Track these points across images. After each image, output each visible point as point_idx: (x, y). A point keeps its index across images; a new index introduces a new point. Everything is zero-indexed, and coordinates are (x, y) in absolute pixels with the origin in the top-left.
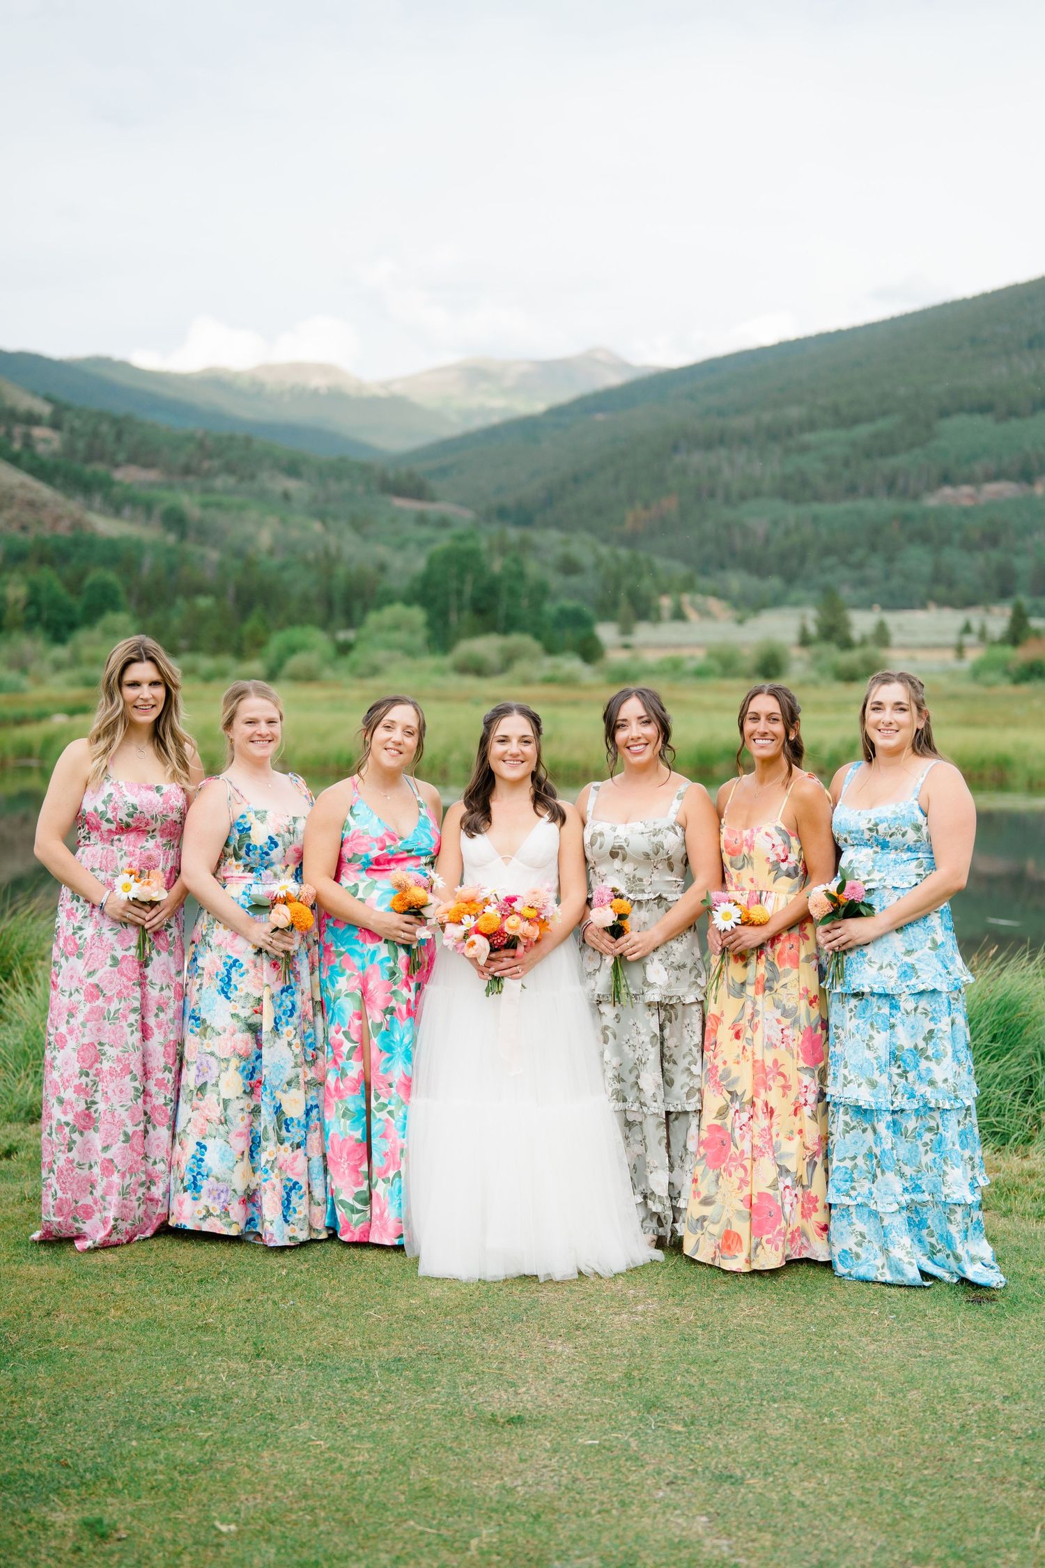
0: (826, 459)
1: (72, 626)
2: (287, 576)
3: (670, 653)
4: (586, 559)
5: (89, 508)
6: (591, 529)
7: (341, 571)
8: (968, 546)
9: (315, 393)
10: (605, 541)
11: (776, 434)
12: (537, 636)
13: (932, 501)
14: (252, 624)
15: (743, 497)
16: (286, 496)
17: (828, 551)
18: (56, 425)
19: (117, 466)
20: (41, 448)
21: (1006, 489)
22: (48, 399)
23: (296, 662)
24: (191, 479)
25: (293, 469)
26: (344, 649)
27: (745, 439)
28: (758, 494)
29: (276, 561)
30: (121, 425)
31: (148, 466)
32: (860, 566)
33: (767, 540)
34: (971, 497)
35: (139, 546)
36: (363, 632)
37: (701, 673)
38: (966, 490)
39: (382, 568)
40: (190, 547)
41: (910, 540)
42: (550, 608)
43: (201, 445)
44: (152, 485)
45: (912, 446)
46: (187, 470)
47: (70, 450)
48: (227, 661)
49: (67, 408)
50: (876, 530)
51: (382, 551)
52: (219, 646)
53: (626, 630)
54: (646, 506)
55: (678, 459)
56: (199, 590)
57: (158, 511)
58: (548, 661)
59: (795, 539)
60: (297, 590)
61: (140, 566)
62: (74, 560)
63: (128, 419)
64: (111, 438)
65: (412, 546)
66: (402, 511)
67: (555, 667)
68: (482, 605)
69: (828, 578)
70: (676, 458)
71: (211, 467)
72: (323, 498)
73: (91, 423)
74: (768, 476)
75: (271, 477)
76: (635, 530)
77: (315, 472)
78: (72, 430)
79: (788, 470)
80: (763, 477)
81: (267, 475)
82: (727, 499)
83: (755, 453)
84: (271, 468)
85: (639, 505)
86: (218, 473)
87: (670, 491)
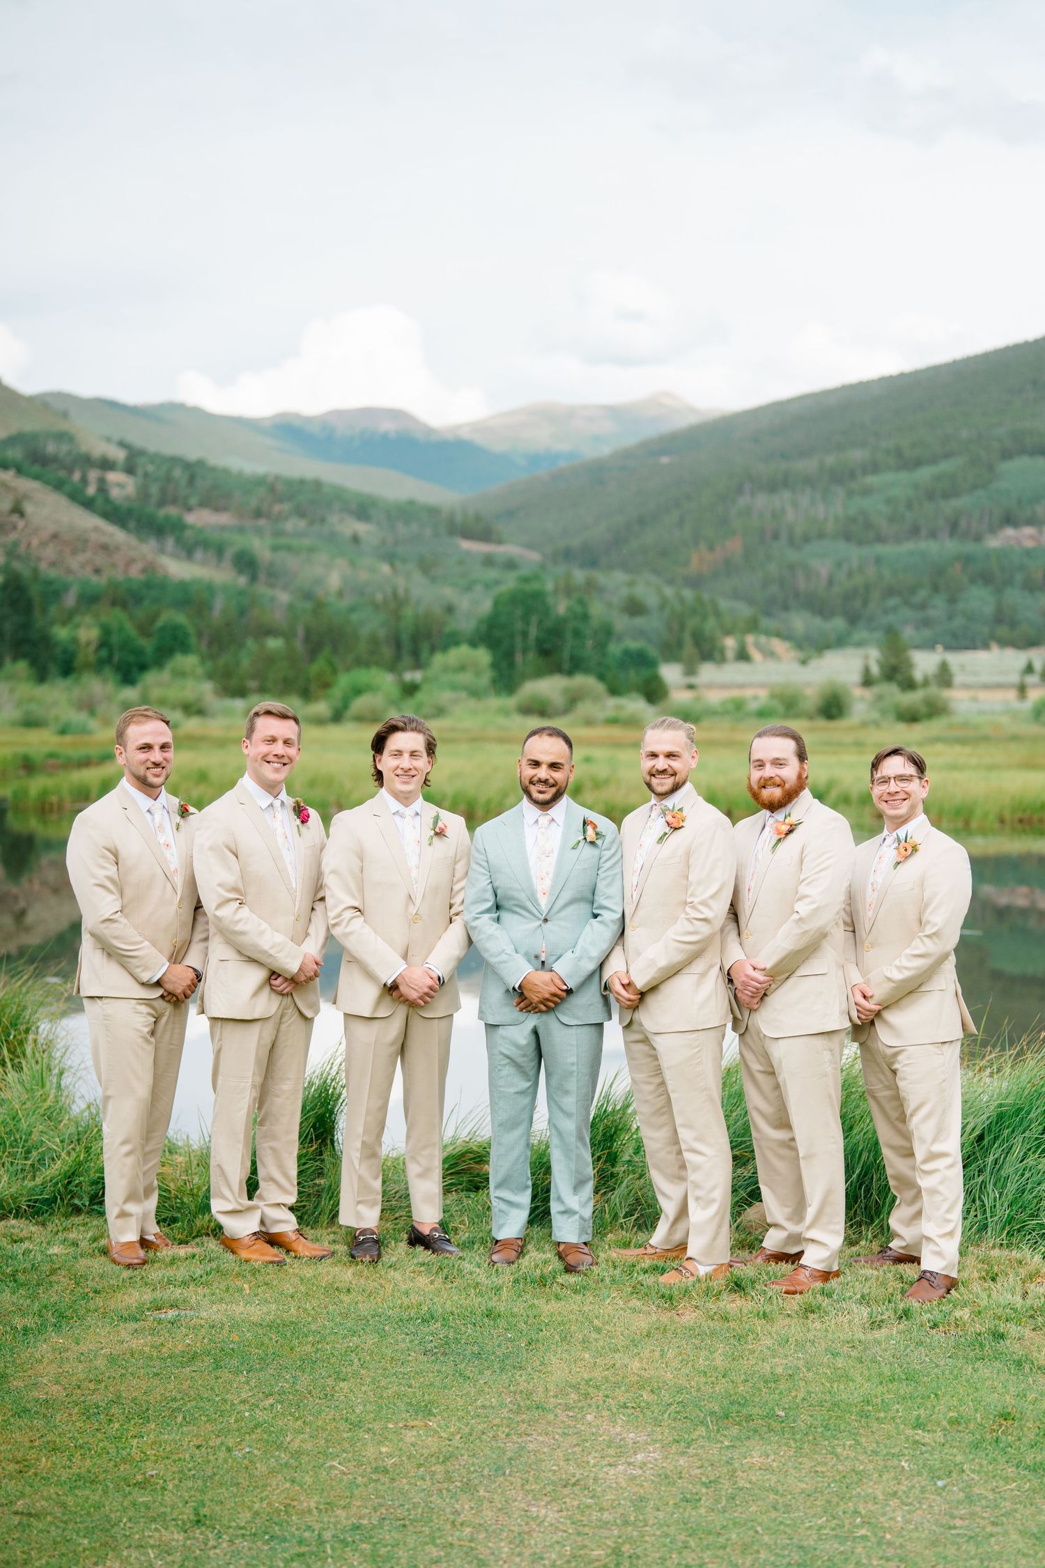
0: (888, 501)
1: (143, 667)
2: (354, 617)
3: (735, 693)
4: (651, 600)
5: (162, 551)
6: (656, 571)
7: (408, 612)
8: (1031, 587)
9: (385, 437)
10: (670, 582)
11: (841, 476)
12: (601, 677)
13: (994, 543)
14: (320, 665)
15: (806, 539)
16: (356, 539)
17: (890, 592)
18: (130, 470)
19: (189, 510)
20: (115, 493)
22: (122, 444)
23: (361, 703)
24: (262, 522)
25: (361, 512)
26: (410, 690)
27: (809, 481)
28: (821, 536)
29: (345, 603)
30: (194, 470)
31: (217, 509)
32: (923, 606)
33: (831, 582)
34: (1032, 537)
35: (210, 588)
36: (430, 672)
37: (763, 714)
38: (1029, 531)
39: (450, 609)
40: (261, 589)
41: (973, 581)
42: (615, 649)
43: (272, 489)
44: (223, 528)
45: (974, 487)
46: (258, 514)
47: (144, 494)
49: (142, 453)
50: (940, 570)
51: (449, 593)
52: (286, 688)
53: (690, 671)
54: (711, 548)
55: (743, 501)
56: (270, 632)
57: (229, 554)
58: (612, 702)
59: (858, 580)
60: (365, 632)
61: (210, 608)
62: (146, 603)
63: (201, 463)
64: (183, 482)
65: (479, 588)
66: (468, 553)
67: (618, 707)
68: (547, 646)
69: (891, 618)
70: (741, 501)
71: (282, 511)
72: (391, 541)
73: (164, 468)
74: (831, 518)
75: (341, 520)
76: (700, 572)
77: (384, 516)
78: (146, 475)
79: (852, 512)
80: (826, 519)
81: (336, 518)
82: (790, 541)
83: (818, 496)
84: (341, 511)
85: (704, 546)
86: (289, 517)
87: (734, 533)
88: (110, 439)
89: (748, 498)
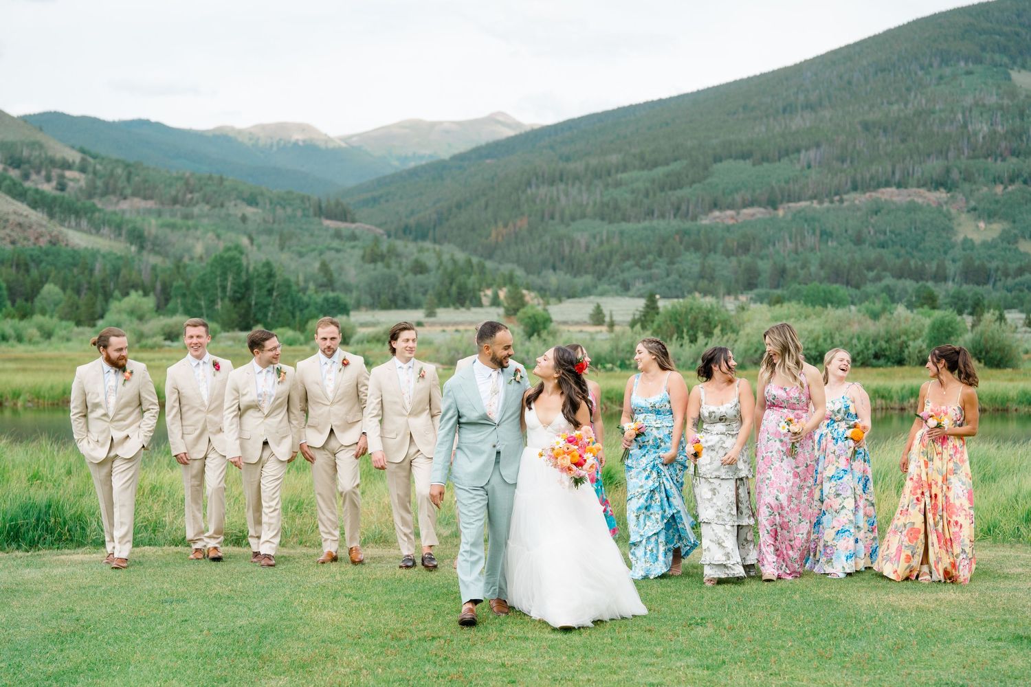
0: (633, 192)
4: (432, 263)
8: (728, 253)
9: (296, 144)
11: (601, 174)
13: (705, 221)
15: (573, 219)
16: (244, 219)
17: (627, 256)
18: (83, 170)
19: (124, 199)
20: (71, 186)
21: (757, 212)
22: (81, 150)
24: (178, 206)
25: (252, 201)
28: (583, 216)
30: (131, 169)
31: (145, 198)
32: (649, 267)
33: (587, 249)
34: (732, 218)
38: (730, 213)
41: (687, 249)
43: (187, 183)
45: (693, 182)
46: (175, 201)
49: (94, 157)
50: (664, 241)
54: (506, 226)
59: (606, 247)
63: (137, 164)
64: (124, 178)
66: (327, 229)
69: (626, 275)
70: (529, 191)
71: (192, 198)
72: (271, 221)
73: (109, 167)
74: (591, 203)
75: (236, 205)
76: (497, 242)
77: (267, 201)
78: (95, 173)
79: (606, 199)
80: (588, 204)
81: (233, 203)
82: (562, 220)
83: (584, 188)
84: (235, 199)
85: (500, 224)
86: (197, 203)
87: (523, 214)
88: (73, 147)
89: (534, 189)
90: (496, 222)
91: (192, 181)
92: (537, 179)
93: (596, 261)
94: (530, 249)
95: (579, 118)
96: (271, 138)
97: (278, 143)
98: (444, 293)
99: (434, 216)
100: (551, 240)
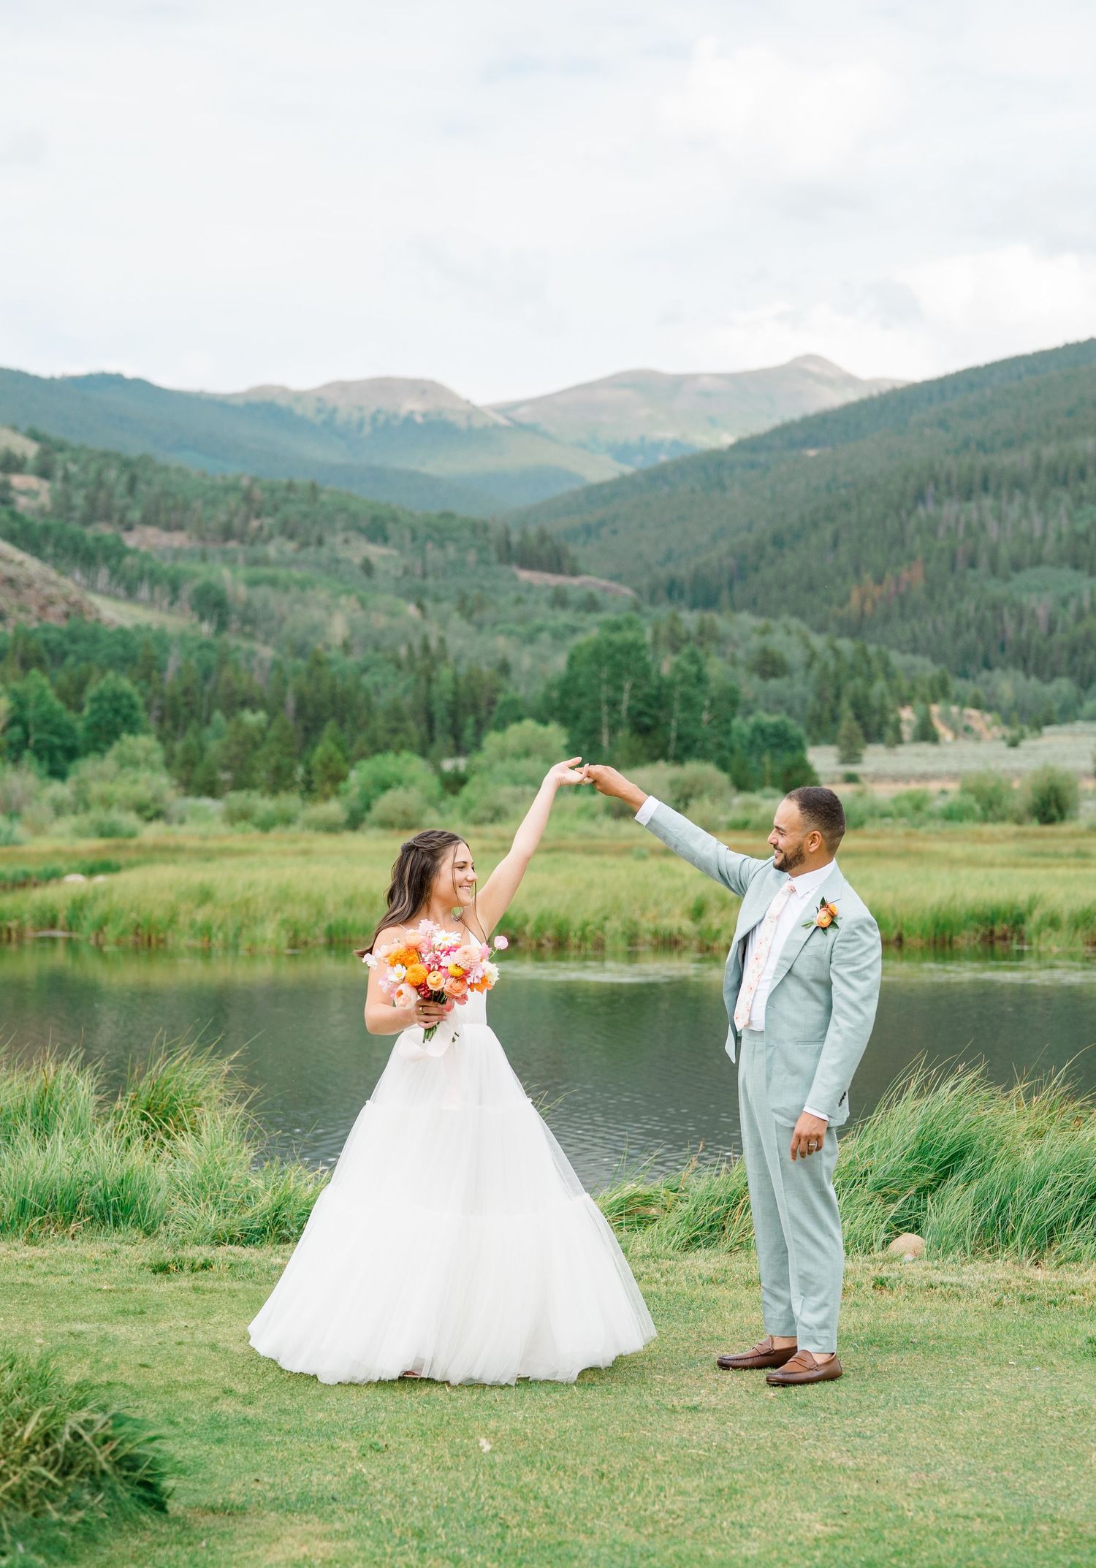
1: (72, 754)
2: (367, 680)
3: (914, 787)
4: (794, 655)
5: (92, 587)
6: (799, 613)
7: (445, 673)
9: (409, 420)
10: (820, 629)
11: (1066, 476)
12: (723, 765)
14: (324, 748)
15: (1017, 566)
16: (368, 568)
18: (44, 471)
19: (129, 528)
20: (22, 502)
22: (34, 436)
23: (387, 802)
24: (232, 545)
25: (377, 531)
26: (455, 783)
27: (1018, 483)
28: (1038, 561)
29: (353, 660)
30: (134, 471)
31: (169, 528)
33: (1052, 627)
35: (161, 639)
36: (479, 759)
37: (951, 815)
39: (505, 668)
40: (232, 640)
42: (742, 725)
43: (247, 498)
44: (178, 553)
46: (227, 533)
47: (63, 506)
48: (290, 801)
49: (61, 448)
51: (502, 644)
52: (279, 782)
53: (851, 756)
54: (879, 581)
55: (924, 512)
56: (249, 702)
57: (186, 591)
58: (739, 799)
60: (383, 701)
61: (162, 670)
62: (71, 660)
63: (145, 461)
64: (121, 489)
65: (545, 636)
66: (530, 588)
67: (747, 807)
68: (647, 721)
70: (921, 511)
71: (261, 528)
72: (418, 571)
73: (93, 467)
74: (1052, 536)
75: (346, 541)
76: (863, 614)
77: (408, 535)
78: (66, 478)
79: (1081, 527)
80: (1044, 537)
81: (339, 538)
82: (994, 569)
83: (1033, 505)
84: (345, 529)
85: (867, 577)
86: (271, 537)
87: (912, 557)
88: (15, 428)
89: (931, 507)
90: (857, 571)
91: (257, 493)
92: (936, 488)
93: (1074, 651)
94: (935, 628)
95: (987, 367)
96: (360, 409)
97: (374, 419)
98: (826, 715)
99: (729, 562)
100: (977, 609)
